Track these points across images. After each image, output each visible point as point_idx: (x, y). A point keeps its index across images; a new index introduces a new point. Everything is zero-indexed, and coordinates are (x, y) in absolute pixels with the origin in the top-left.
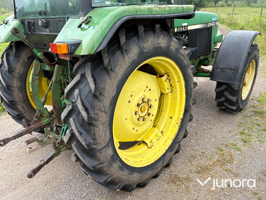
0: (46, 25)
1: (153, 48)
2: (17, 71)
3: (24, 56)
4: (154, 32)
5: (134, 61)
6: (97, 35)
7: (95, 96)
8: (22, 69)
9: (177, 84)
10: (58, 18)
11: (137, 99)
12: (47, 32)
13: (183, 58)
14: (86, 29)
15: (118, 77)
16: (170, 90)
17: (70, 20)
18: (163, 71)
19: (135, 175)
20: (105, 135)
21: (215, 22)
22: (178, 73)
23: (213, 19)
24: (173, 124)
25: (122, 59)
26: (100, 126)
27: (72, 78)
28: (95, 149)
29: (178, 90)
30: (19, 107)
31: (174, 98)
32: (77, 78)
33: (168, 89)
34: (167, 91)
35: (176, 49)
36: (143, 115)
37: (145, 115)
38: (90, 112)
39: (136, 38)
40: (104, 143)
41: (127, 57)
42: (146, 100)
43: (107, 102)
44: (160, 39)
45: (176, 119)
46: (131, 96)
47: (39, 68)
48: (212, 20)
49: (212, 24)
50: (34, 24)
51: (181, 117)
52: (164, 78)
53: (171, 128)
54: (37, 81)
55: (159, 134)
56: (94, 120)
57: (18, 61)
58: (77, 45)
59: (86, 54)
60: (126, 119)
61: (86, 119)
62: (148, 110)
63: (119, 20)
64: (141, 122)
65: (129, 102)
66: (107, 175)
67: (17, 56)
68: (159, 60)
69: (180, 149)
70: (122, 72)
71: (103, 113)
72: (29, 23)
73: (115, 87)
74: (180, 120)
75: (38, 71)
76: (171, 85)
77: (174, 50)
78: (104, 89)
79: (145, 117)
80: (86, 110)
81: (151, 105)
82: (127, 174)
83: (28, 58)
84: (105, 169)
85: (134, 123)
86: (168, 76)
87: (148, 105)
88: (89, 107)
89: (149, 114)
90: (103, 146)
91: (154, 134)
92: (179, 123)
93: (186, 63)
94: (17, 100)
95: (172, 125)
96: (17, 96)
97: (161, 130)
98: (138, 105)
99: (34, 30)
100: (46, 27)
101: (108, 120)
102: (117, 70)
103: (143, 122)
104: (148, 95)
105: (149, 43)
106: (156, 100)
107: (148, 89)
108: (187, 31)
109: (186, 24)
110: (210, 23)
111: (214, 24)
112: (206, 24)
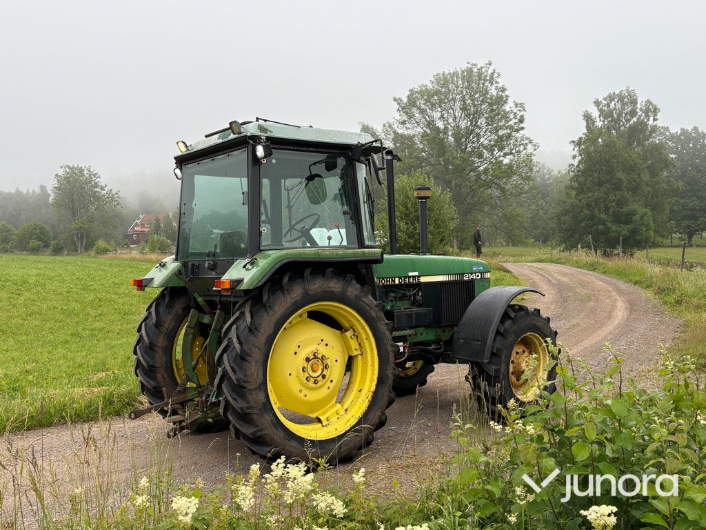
0: (213, 267)
1: (322, 291)
2: (166, 325)
3: (178, 306)
4: (324, 275)
5: (296, 301)
6: (258, 273)
7: (250, 330)
8: (173, 323)
9: (366, 341)
10: (226, 260)
11: (307, 351)
12: (213, 275)
13: (368, 308)
14: (250, 270)
15: (278, 314)
16: (360, 353)
17: (238, 261)
18: (346, 324)
19: (294, 444)
20: (257, 375)
21: (481, 273)
22: (364, 327)
23: (474, 269)
24: (361, 398)
25: (283, 298)
26: (253, 363)
27: (233, 314)
28: (245, 388)
29: (368, 350)
30: (159, 376)
31: (365, 363)
32: (237, 314)
33: (356, 350)
34: (355, 353)
35: (356, 296)
36: (315, 375)
37: (319, 376)
38: (243, 345)
39: (301, 280)
40: (255, 383)
41: (288, 296)
42: (320, 356)
43: (262, 338)
44: (332, 283)
45: (366, 392)
46: (299, 347)
47: (195, 319)
48: (472, 269)
49: (474, 276)
50: (198, 267)
51: (373, 389)
52: (349, 334)
53: (358, 403)
54: (191, 336)
55: (342, 412)
56: (247, 355)
57: (169, 313)
58: (240, 281)
59: (245, 288)
60: (290, 374)
61: (239, 352)
62: (323, 370)
63: (280, 261)
64: (311, 384)
65: (296, 353)
66: (257, 426)
67: (169, 306)
68: (334, 306)
69: (373, 439)
70: (281, 311)
71: (257, 350)
72: (193, 265)
73: (272, 325)
74: (371, 394)
75: (194, 323)
76: (360, 344)
77: (353, 296)
78: (260, 324)
79: (318, 379)
80: (240, 343)
81: (327, 365)
82: (282, 437)
83: (184, 309)
84: (255, 417)
85: (302, 384)
86: (354, 330)
87: (323, 363)
88: (243, 341)
89: (324, 377)
90: (254, 387)
91: (334, 410)
92: (370, 398)
93: (374, 315)
94: (158, 365)
95: (360, 400)
96: (160, 358)
97: (345, 407)
98: (308, 360)
99: (198, 273)
100: (213, 270)
101: (261, 358)
102: (276, 308)
103: (314, 385)
104: (323, 350)
105: (317, 286)
106: (336, 361)
107: (324, 343)
108: (420, 284)
109: (416, 274)
110: (468, 274)
111: (478, 276)
112: (460, 275)
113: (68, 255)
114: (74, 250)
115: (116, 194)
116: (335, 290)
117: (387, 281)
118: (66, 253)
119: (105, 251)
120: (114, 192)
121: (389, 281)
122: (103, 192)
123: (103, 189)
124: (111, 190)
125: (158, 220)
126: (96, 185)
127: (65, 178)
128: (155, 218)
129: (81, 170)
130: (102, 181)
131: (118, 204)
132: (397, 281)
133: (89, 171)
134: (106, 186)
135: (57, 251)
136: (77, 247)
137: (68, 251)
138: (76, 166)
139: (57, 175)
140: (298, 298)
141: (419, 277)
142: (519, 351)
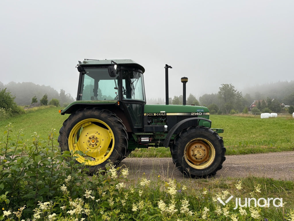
1: (90, 115)
5: (80, 118)
11: (90, 135)
21: (202, 112)
23: (198, 110)
26: (63, 136)
42: (95, 137)
43: (67, 129)
46: (88, 133)
48: (196, 111)
49: (197, 114)
60: (84, 142)
62: (96, 142)
65: (86, 136)
68: (97, 120)
70: (74, 121)
78: (67, 124)
79: (94, 145)
81: (98, 141)
85: (88, 146)
87: (96, 140)
89: (96, 145)
98: (90, 138)
103: (92, 147)
104: (96, 135)
105: (88, 113)
106: (103, 140)
107: (98, 133)
108: (166, 116)
109: (164, 112)
110: (194, 113)
111: (200, 114)
112: (189, 113)
113: (223, 115)
114: (225, 113)
115: (240, 93)
116: (96, 115)
117: (150, 114)
118: (222, 114)
119: (234, 113)
120: (239, 92)
121: (151, 114)
122: (235, 93)
123: (235, 91)
124: (238, 92)
125: (259, 102)
126: (233, 90)
127: (223, 88)
128: (258, 101)
129: (228, 85)
130: (235, 89)
131: (241, 97)
132: (155, 114)
133: (231, 85)
134: (237, 90)
135: (220, 113)
136: (226, 112)
137: (224, 113)
138: (226, 84)
139: (220, 88)
140: (81, 117)
141: (166, 113)
142: (197, 146)
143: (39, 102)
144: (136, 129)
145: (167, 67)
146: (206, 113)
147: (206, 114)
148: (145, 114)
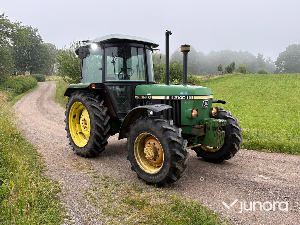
21: (186, 96)
48: (179, 93)
49: (181, 98)
81: (87, 123)
89: (86, 127)
98: (83, 120)
103: (84, 129)
104: (86, 118)
107: (87, 116)
109: (150, 94)
110: (177, 96)
111: (184, 98)
112: (172, 96)
121: (140, 97)
132: (143, 97)
141: (151, 96)
142: (151, 143)
143: (224, 70)
144: (120, 113)
145: (168, 34)
146: (191, 97)
147: (191, 99)
148: (136, 97)
